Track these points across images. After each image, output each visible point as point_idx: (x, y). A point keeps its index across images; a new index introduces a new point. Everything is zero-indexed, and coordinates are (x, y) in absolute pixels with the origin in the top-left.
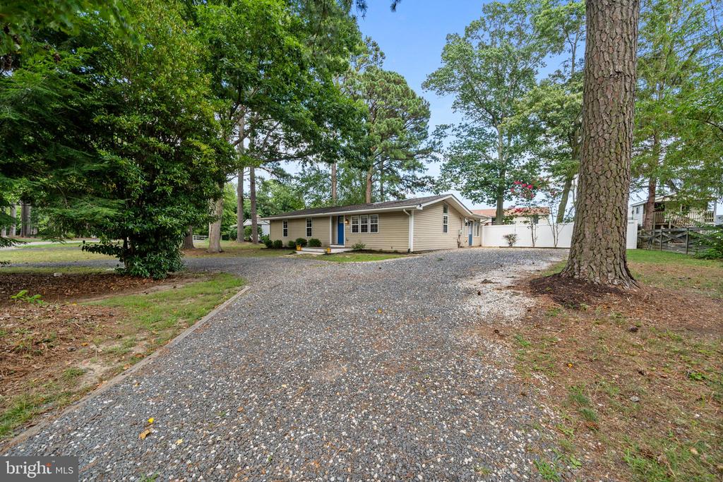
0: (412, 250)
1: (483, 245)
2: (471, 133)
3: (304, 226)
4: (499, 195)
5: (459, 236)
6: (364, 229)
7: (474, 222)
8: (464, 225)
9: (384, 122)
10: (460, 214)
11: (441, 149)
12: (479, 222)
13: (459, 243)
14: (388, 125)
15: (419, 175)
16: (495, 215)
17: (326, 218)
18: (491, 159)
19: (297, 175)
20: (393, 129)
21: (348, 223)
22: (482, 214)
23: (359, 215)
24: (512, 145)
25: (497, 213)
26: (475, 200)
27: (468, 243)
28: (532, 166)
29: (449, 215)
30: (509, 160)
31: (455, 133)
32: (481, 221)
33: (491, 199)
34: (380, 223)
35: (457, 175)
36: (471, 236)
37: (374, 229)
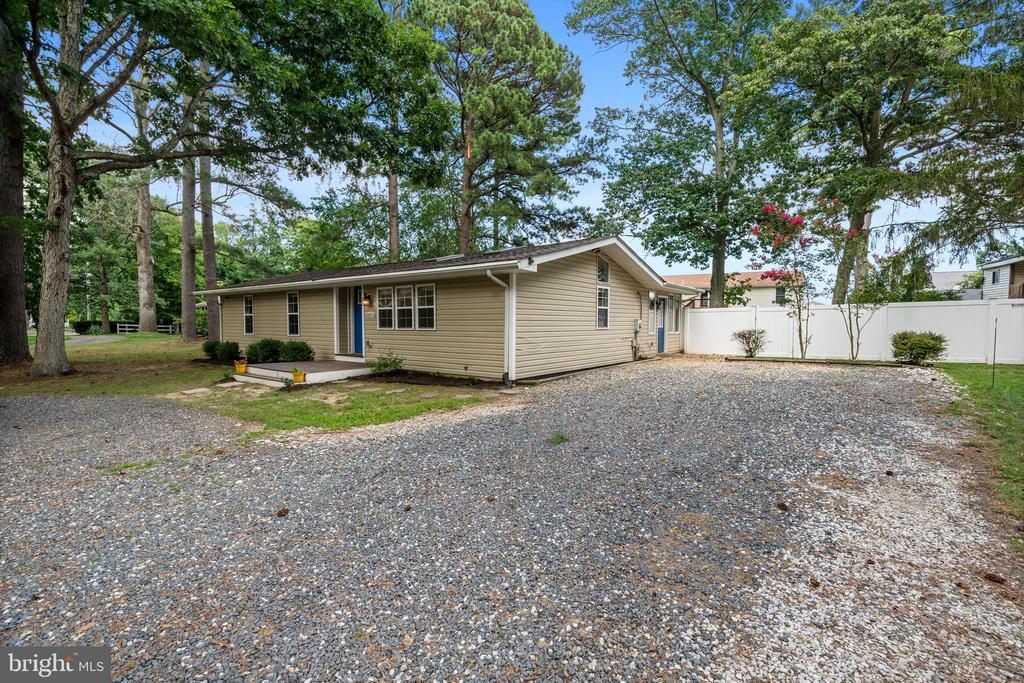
0: (513, 376)
1: (688, 350)
2: (663, 122)
3: (283, 310)
4: (716, 245)
5: (636, 332)
6: (405, 320)
7: (666, 300)
8: (645, 307)
9: (487, 92)
10: (637, 284)
11: (607, 154)
12: (680, 301)
13: (635, 350)
14: (494, 98)
15: (562, 206)
16: (708, 285)
17: (325, 291)
18: (700, 174)
19: (316, 203)
20: (505, 109)
21: (371, 305)
22: (682, 284)
23: (393, 284)
24: (741, 145)
25: (712, 281)
26: (671, 256)
27: (655, 349)
28: (779, 189)
29: (612, 286)
30: (735, 179)
31: (633, 125)
32: (684, 297)
33: (700, 254)
34: (441, 305)
35: (636, 207)
36: (661, 332)
37: (427, 319)
